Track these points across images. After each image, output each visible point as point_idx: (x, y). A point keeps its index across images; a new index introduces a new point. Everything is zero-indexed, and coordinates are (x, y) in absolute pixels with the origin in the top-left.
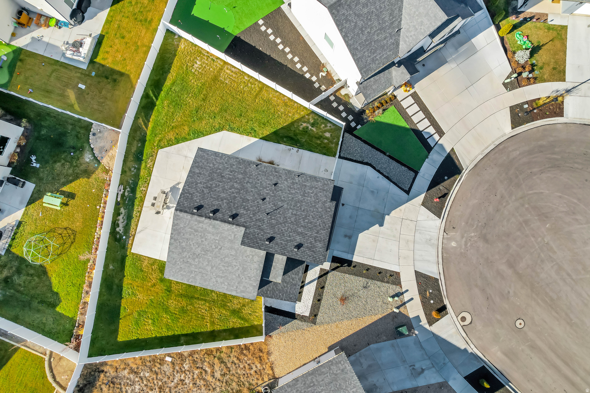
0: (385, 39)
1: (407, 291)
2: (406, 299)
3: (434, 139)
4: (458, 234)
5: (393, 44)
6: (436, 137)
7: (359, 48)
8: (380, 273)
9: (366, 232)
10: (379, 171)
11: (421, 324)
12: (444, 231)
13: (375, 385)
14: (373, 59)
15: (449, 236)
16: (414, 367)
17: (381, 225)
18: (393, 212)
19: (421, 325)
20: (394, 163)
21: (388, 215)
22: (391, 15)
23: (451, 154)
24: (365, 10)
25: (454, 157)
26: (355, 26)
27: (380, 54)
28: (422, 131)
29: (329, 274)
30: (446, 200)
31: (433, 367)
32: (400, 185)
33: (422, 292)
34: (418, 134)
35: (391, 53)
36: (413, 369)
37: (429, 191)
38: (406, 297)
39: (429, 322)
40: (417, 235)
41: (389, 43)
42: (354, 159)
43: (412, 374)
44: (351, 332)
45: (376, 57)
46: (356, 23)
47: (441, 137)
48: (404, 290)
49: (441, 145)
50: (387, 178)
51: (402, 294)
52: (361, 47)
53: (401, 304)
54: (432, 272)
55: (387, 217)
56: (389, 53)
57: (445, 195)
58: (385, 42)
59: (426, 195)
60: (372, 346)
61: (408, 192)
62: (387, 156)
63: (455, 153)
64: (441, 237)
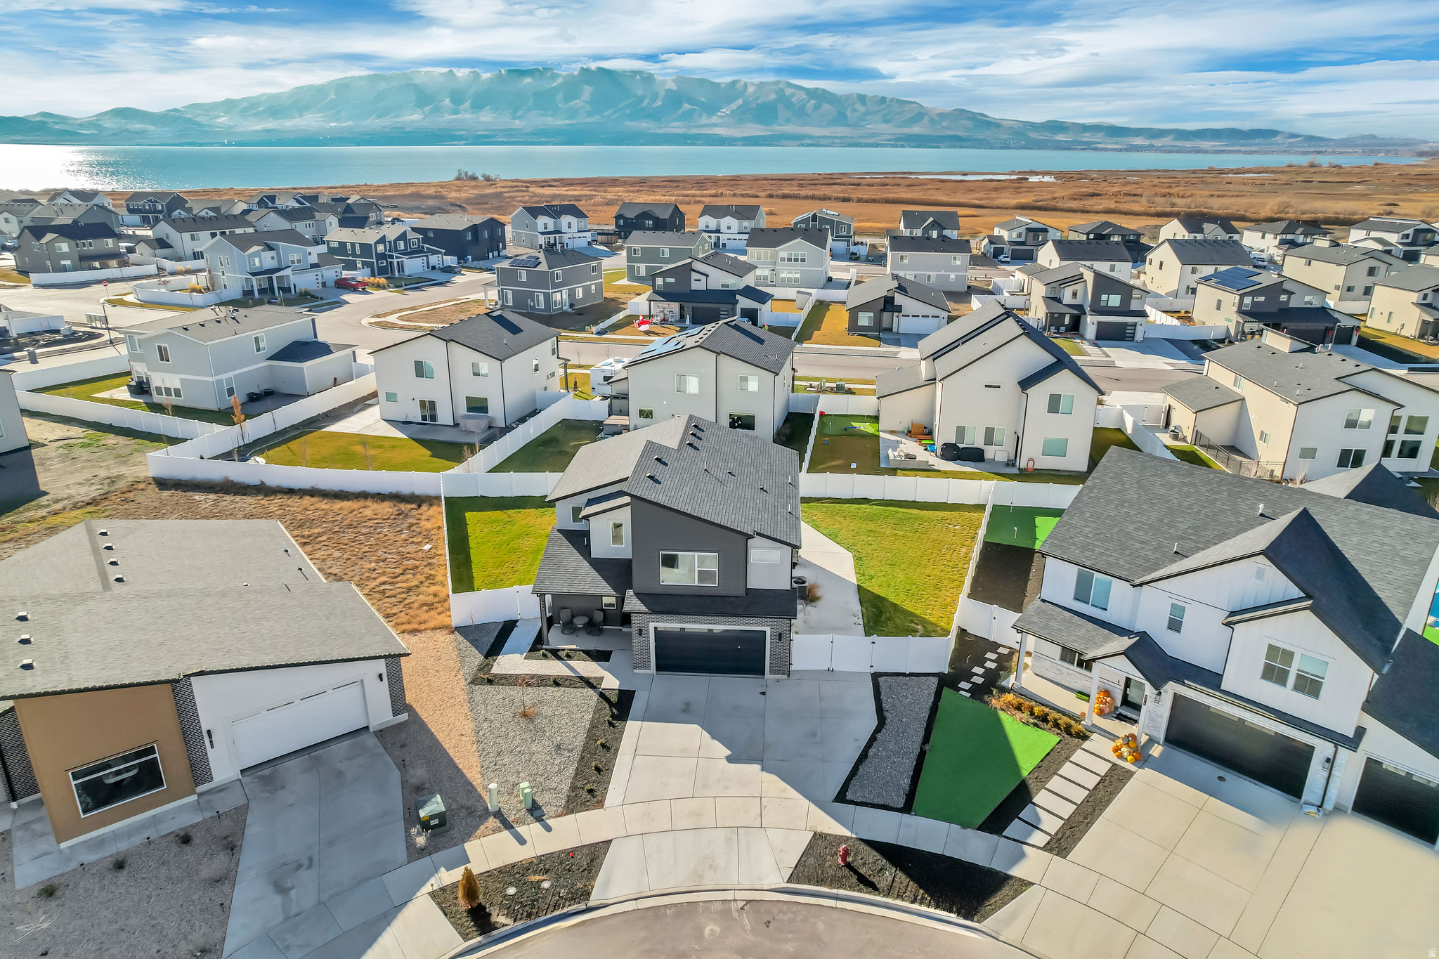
0: (1143, 542)
1: (548, 829)
2: (521, 829)
3: (1029, 834)
4: (750, 937)
5: (1147, 560)
6: (1039, 838)
7: (1088, 515)
8: (598, 769)
9: (706, 735)
10: (873, 739)
11: (443, 869)
12: (750, 901)
13: (283, 788)
14: (1089, 544)
15: (735, 914)
16: (305, 867)
17: (730, 759)
18: (774, 777)
19: (437, 871)
20: (910, 763)
21: (763, 770)
22: (1194, 528)
23: (1011, 882)
24: (1161, 491)
25: (1006, 891)
26: (1119, 492)
27: (1108, 549)
28: (1034, 804)
29: (590, 690)
30: (851, 888)
31: (287, 919)
32: (854, 781)
33: (543, 864)
34: (1020, 796)
35: (1127, 566)
36: (300, 866)
37: (863, 846)
38: (530, 830)
39: (443, 889)
40: (721, 834)
41: (1142, 553)
42: (883, 697)
43: (284, 864)
44: (440, 737)
45: (1096, 546)
46: (1126, 490)
47: (1047, 848)
48: (550, 822)
49: (1022, 855)
50: (864, 756)
51: (540, 819)
52: (1092, 516)
53: (510, 820)
54: (607, 882)
55: (757, 767)
56: (1122, 562)
57: (866, 883)
58: (1138, 545)
59: (849, 838)
60: (396, 774)
61: (841, 797)
62: (921, 748)
63: (1018, 893)
64: (729, 895)
